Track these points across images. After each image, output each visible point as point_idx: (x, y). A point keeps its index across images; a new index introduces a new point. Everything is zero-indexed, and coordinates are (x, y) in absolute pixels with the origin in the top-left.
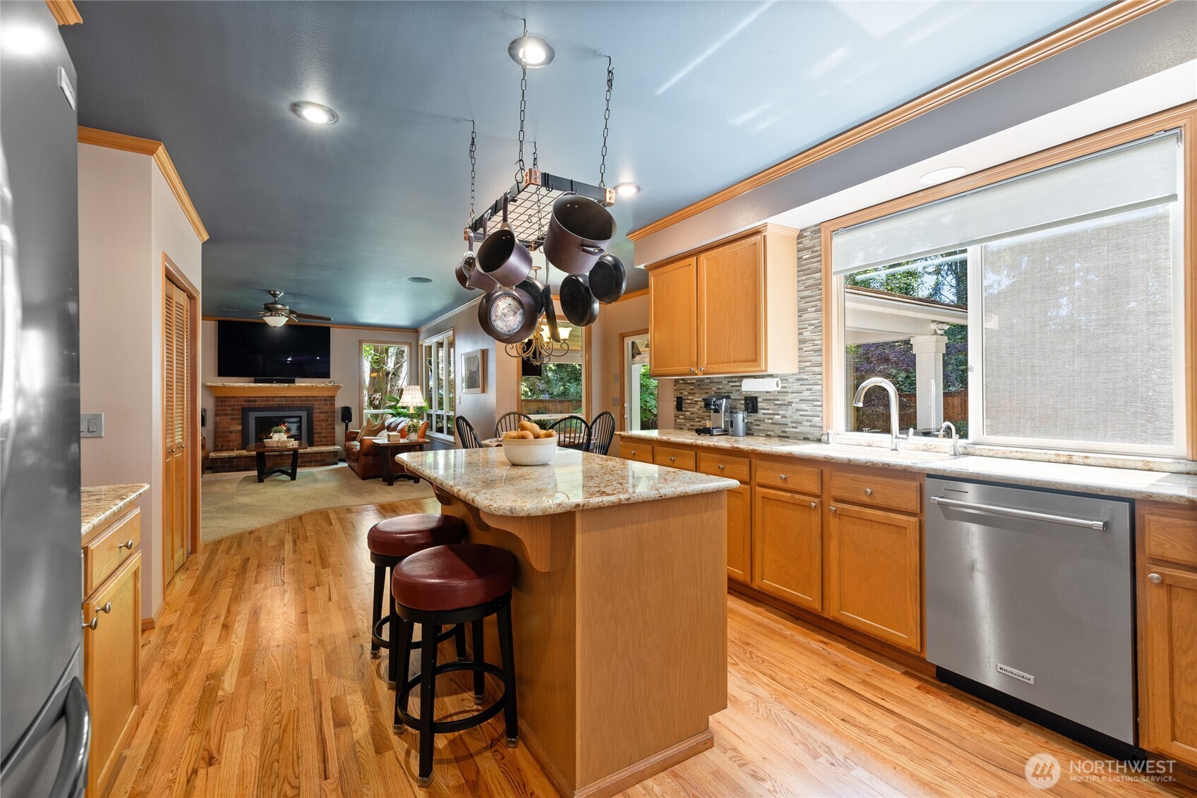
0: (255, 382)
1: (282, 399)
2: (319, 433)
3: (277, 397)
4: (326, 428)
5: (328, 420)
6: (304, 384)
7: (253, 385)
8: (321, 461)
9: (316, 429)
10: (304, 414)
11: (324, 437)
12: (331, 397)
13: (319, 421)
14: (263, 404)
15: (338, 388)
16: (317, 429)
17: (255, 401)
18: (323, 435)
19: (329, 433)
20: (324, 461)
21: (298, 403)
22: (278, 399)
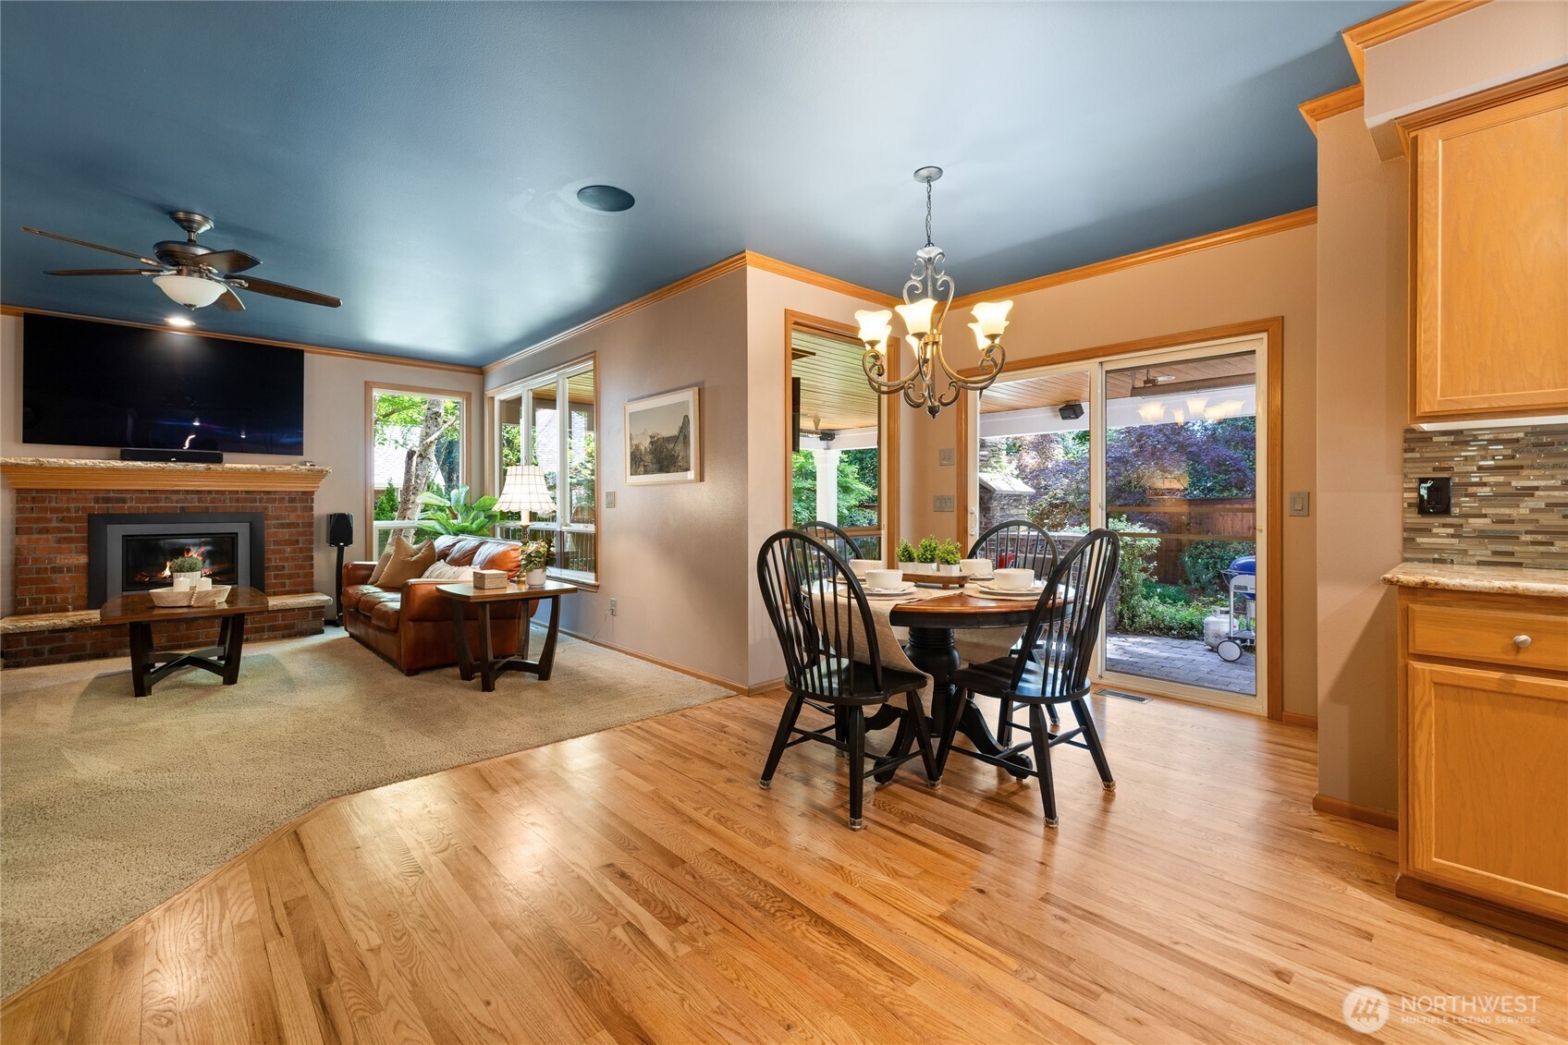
0: (123, 457)
1: (189, 496)
2: (277, 568)
3: (177, 492)
4: (294, 559)
5: (297, 542)
6: (244, 466)
7: (119, 464)
8: (286, 627)
9: (270, 560)
10: (242, 530)
11: (290, 576)
12: (304, 493)
13: (277, 543)
14: (143, 507)
15: (321, 474)
16: (273, 560)
17: (123, 501)
18: (287, 572)
19: (301, 567)
20: (292, 626)
21: (229, 505)
22: (181, 496)
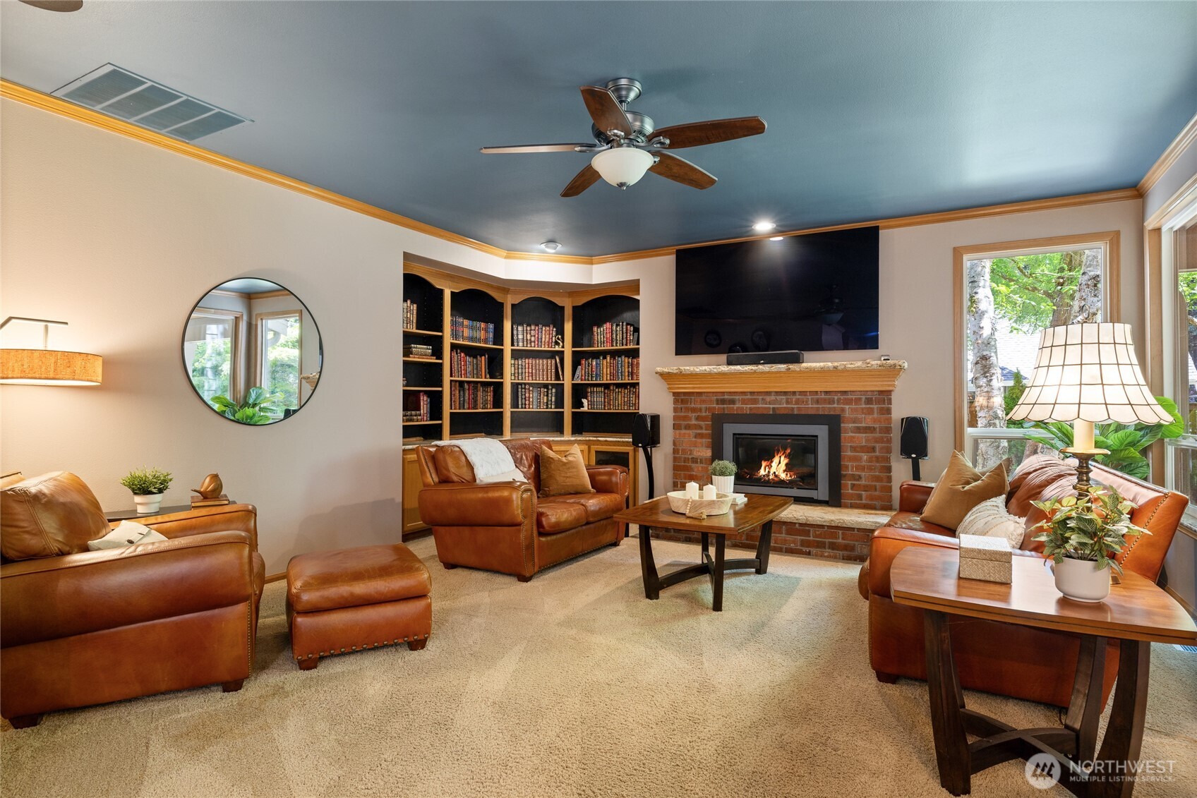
0: (729, 363)
1: (779, 398)
2: (854, 477)
3: (768, 393)
4: (870, 469)
5: (873, 449)
6: (818, 365)
7: (725, 368)
8: (846, 548)
9: (847, 467)
10: (822, 433)
11: (866, 488)
12: (881, 392)
13: (854, 449)
14: (747, 408)
15: (894, 369)
16: (849, 468)
18: (863, 482)
19: (878, 479)
20: (852, 548)
21: (811, 407)
22: (773, 398)
